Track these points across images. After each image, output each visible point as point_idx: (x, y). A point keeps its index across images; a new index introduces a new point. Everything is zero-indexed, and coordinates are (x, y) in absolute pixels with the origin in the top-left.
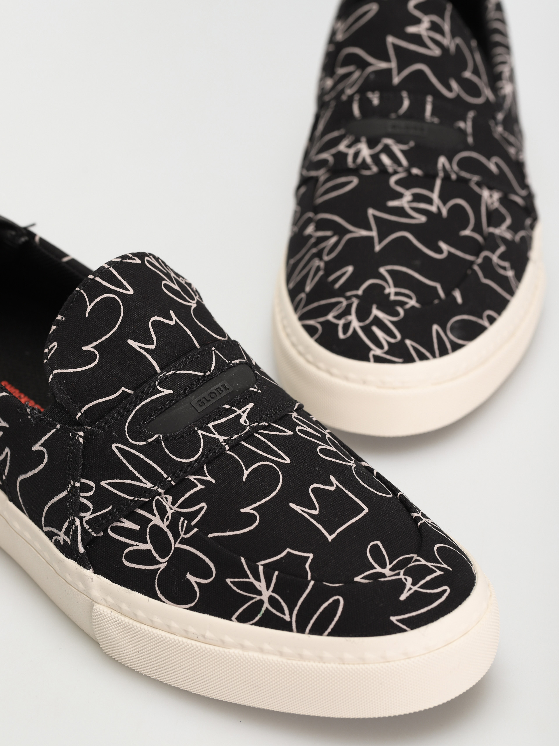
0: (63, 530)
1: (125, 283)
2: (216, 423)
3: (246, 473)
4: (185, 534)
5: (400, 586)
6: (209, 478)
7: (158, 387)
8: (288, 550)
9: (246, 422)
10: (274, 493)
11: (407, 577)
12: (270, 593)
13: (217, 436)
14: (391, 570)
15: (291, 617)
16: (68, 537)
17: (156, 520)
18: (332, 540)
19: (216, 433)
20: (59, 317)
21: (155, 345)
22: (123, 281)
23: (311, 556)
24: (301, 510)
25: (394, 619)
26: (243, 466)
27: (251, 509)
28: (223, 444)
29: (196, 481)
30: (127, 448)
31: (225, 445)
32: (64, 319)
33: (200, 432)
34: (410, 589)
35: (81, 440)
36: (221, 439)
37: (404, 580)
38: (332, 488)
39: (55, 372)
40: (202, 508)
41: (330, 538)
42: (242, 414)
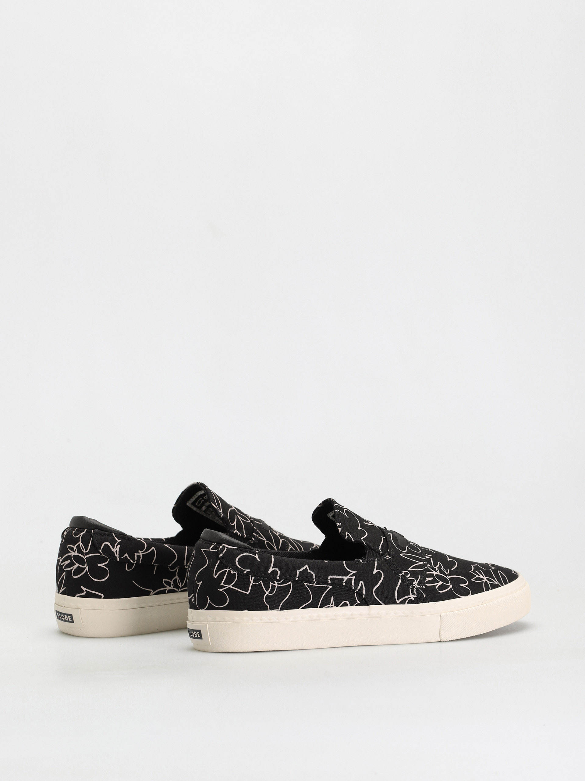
0: (411, 594)
4: (447, 572)
12: (485, 578)
16: (415, 595)
17: (435, 573)
20: (338, 524)
32: (341, 524)
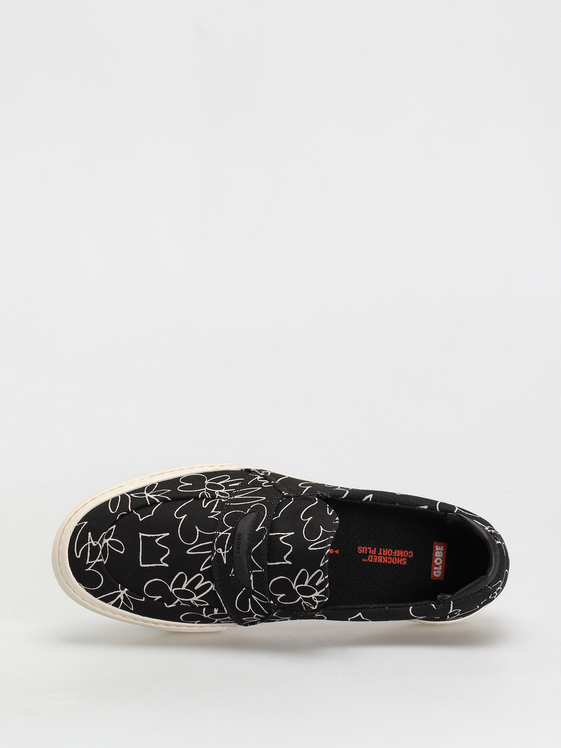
1: (316, 549)
2: (228, 537)
3: (198, 530)
4: (204, 493)
5: (95, 539)
6: (212, 517)
7: (264, 527)
8: (152, 515)
9: (219, 551)
10: (179, 532)
11: (96, 544)
12: (147, 497)
13: (223, 533)
14: (106, 544)
15: (130, 496)
17: (222, 491)
18: (139, 534)
19: (225, 534)
20: (337, 522)
21: (281, 540)
22: (317, 549)
23: (141, 520)
24: (162, 536)
25: (86, 523)
26: (202, 532)
27: (182, 518)
28: (218, 532)
29: (217, 512)
30: (258, 501)
31: (216, 533)
33: (231, 528)
34: (90, 541)
35: (283, 492)
36: (221, 534)
37: (96, 542)
38: (162, 560)
39: (317, 502)
40: (205, 505)
41: (141, 534)
42: (223, 553)
